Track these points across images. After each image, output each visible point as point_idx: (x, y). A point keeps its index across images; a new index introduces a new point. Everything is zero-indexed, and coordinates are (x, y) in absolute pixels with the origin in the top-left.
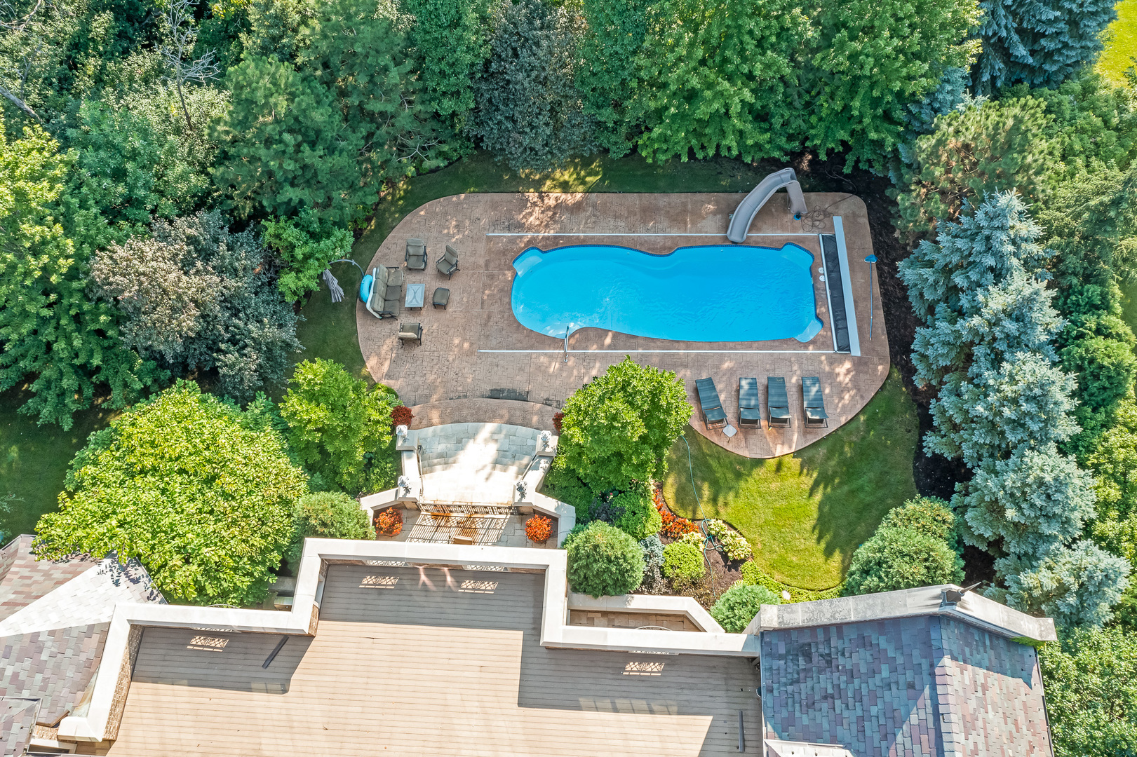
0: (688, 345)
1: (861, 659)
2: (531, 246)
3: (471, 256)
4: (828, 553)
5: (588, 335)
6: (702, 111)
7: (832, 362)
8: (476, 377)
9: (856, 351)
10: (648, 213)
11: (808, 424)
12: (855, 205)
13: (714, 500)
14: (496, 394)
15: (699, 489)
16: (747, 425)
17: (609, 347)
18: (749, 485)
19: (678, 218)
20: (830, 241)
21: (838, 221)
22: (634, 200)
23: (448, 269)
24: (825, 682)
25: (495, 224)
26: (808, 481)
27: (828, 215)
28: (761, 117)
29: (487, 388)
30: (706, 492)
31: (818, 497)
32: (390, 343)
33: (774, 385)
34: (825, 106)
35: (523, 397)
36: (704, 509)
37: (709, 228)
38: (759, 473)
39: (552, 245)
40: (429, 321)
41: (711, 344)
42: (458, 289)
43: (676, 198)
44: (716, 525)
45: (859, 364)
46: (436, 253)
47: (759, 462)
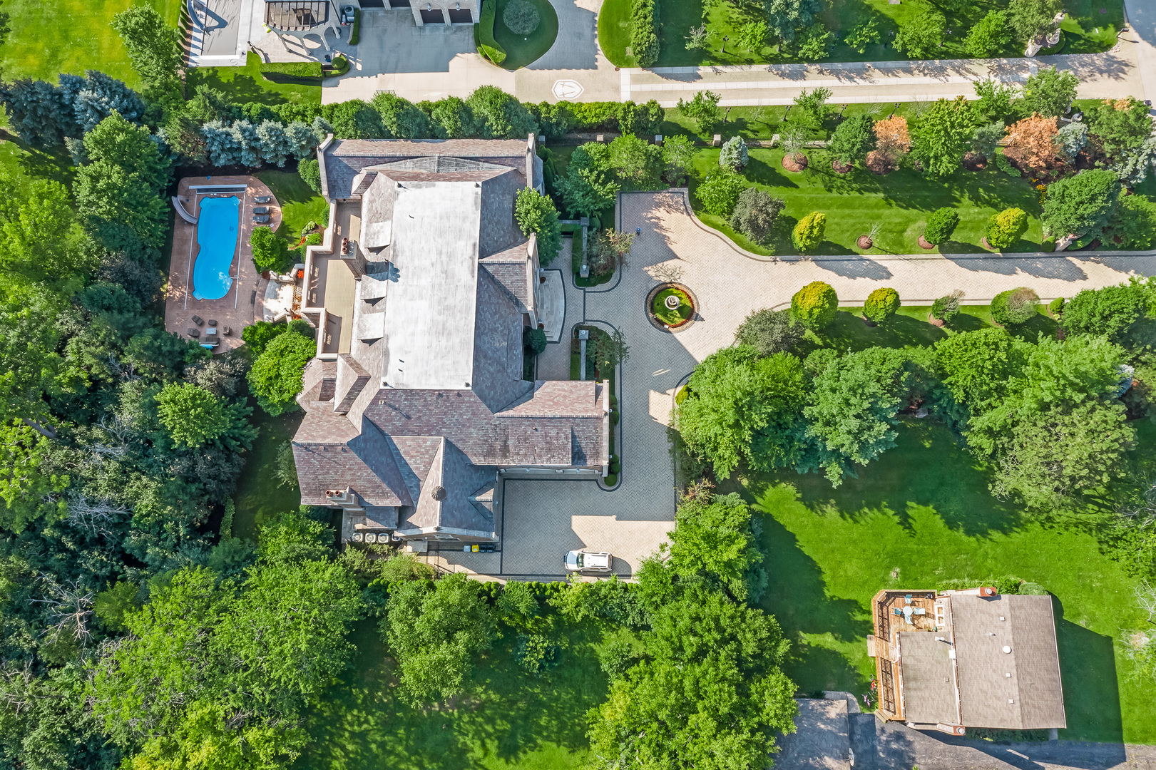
0: (238, 239)
1: (335, 173)
2: (191, 293)
3: (195, 314)
5: (232, 273)
7: (247, 193)
8: (245, 308)
9: (245, 186)
10: (182, 253)
11: (270, 202)
13: (294, 232)
14: (253, 301)
15: (290, 236)
16: (269, 222)
17: (237, 265)
18: (290, 223)
19: (185, 241)
20: (199, 190)
21: (191, 187)
22: (174, 258)
23: (199, 321)
24: (340, 182)
25: (180, 308)
26: (290, 205)
27: (188, 190)
29: (249, 305)
31: (295, 202)
32: (228, 341)
33: (256, 212)
35: (254, 293)
36: (297, 235)
37: (190, 231)
38: (287, 219)
39: (192, 288)
40: (221, 326)
41: (239, 231)
44: (304, 231)
45: (250, 185)
46: (191, 326)
47: (283, 219)
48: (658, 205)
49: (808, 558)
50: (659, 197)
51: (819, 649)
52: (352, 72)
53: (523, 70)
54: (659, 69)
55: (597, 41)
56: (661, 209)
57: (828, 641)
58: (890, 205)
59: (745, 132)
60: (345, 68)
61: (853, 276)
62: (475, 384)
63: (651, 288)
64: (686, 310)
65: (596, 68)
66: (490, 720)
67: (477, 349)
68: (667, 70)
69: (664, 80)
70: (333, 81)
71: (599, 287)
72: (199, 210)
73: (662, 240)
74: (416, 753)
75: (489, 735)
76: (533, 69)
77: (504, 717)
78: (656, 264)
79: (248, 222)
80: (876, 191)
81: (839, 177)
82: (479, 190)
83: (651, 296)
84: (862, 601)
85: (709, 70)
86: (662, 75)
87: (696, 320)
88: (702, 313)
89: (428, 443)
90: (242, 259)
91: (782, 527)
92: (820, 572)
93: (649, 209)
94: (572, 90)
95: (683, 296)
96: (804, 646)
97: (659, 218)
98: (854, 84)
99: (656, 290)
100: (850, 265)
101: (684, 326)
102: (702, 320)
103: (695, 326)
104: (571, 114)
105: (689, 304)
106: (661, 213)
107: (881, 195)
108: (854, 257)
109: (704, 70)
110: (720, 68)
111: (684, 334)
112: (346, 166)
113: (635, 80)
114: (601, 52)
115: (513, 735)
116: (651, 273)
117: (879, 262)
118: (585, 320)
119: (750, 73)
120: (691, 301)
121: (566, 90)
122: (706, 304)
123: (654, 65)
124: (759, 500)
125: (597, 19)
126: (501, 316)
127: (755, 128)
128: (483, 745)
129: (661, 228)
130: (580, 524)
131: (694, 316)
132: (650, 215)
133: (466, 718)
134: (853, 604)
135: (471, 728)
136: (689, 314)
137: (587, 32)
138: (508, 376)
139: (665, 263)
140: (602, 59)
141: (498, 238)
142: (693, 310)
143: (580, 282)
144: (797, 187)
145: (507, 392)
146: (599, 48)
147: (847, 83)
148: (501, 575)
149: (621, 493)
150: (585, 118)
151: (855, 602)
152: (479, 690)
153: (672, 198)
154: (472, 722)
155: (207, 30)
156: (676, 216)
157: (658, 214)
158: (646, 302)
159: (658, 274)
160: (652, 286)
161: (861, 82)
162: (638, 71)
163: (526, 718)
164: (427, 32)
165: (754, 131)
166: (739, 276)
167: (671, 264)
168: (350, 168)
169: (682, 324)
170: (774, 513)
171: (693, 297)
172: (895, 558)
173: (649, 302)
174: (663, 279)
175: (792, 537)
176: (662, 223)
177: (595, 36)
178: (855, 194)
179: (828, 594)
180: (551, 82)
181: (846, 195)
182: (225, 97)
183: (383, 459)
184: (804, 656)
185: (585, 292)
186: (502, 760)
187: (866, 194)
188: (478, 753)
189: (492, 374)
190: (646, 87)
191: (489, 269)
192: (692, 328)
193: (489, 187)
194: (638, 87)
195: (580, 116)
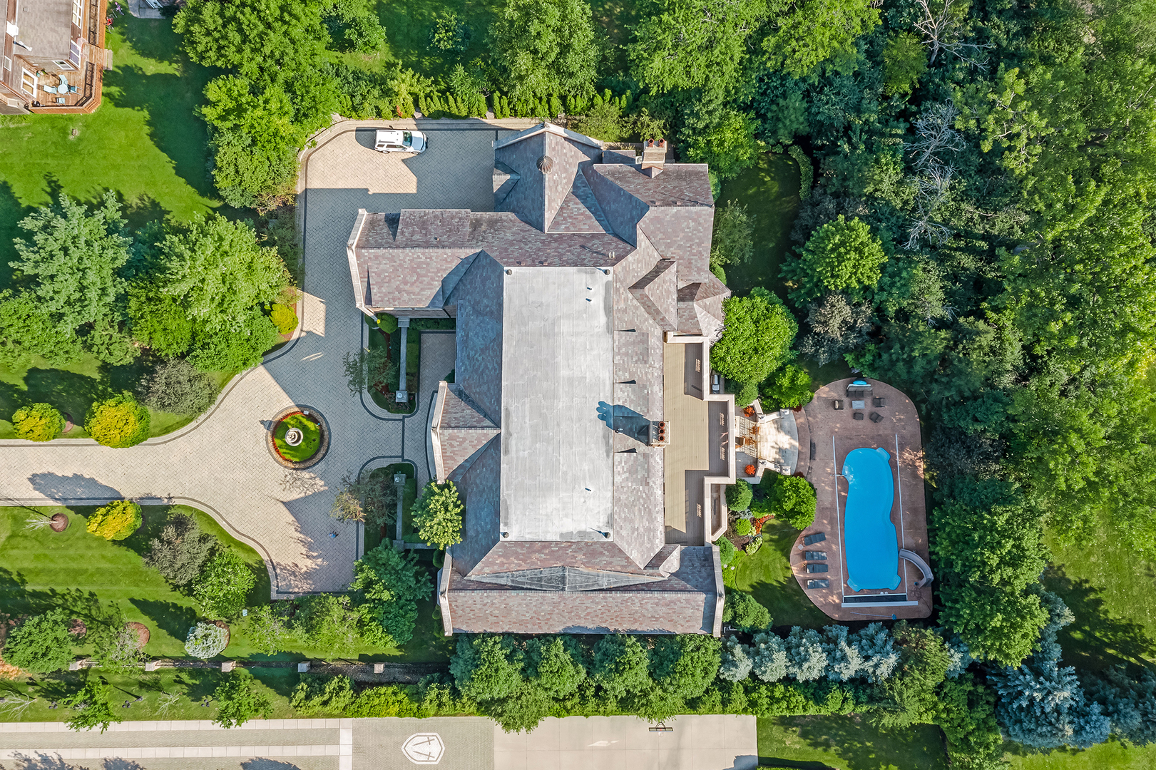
0: (843, 530)
1: (704, 574)
2: (892, 456)
3: (883, 428)
4: (752, 586)
5: (844, 484)
7: (839, 595)
8: (820, 436)
9: (844, 605)
10: (914, 511)
11: (805, 581)
13: (771, 540)
14: (813, 446)
15: (775, 534)
16: (804, 555)
17: (839, 495)
18: (779, 554)
19: (911, 525)
20: (903, 598)
21: (915, 603)
22: (921, 504)
23: (875, 418)
24: (697, 564)
25: (902, 437)
26: (782, 580)
27: (919, 598)
29: (816, 441)
30: (775, 537)
31: (775, 583)
32: (834, 395)
33: (825, 568)
35: (812, 457)
36: (767, 536)
37: (905, 541)
38: (784, 560)
39: (892, 464)
40: (846, 412)
41: (843, 541)
42: (865, 424)
44: (760, 540)
45: (837, 607)
46: (885, 411)
47: (789, 560)
48: (308, 575)
49: (163, 150)
50: (306, 587)
51: (161, 59)
56: (305, 569)
57: (151, 67)
58: (19, 574)
59: (191, 682)
61: (77, 478)
63: (323, 462)
64: (281, 433)
67: (499, 319)
69: (293, 763)
71: (385, 463)
72: (900, 573)
73: (301, 527)
78: (313, 495)
79: (834, 555)
80: (35, 594)
81: (78, 614)
82: (503, 529)
83: (322, 452)
84: (111, 106)
87: (271, 422)
88: (263, 431)
89: (563, 227)
90: (834, 501)
91: (189, 182)
92: (152, 136)
93: (320, 570)
94: (417, 748)
96: (176, 62)
97: (308, 557)
98: (41, 752)
99: (316, 460)
100: (80, 492)
101: (285, 413)
102: (262, 422)
103: (272, 414)
105: (276, 440)
106: (306, 564)
107: (29, 588)
108: (73, 503)
111: (283, 406)
112: (688, 581)
116: (319, 482)
117: (42, 496)
118: (403, 420)
120: (273, 444)
121: (425, 749)
122: (257, 442)
127: (178, 687)
129: (305, 543)
131: (272, 427)
132: (319, 561)
134: (119, 103)
136: (278, 428)
138: (469, 301)
139: (303, 495)
141: (481, 472)
142: (273, 434)
143: (407, 469)
144: (133, 601)
147: (51, 754)
148: (497, 130)
150: (395, 694)
151: (117, 105)
153: (289, 586)
156: (286, 561)
157: (309, 562)
158: (329, 444)
159: (312, 482)
160: (321, 466)
161: (32, 755)
165: (180, 682)
166: (216, 479)
167: (295, 495)
168: (683, 579)
169: (286, 416)
171: (273, 450)
172: (73, 149)
173: (325, 444)
174: (306, 475)
175: (179, 172)
176: (304, 550)
178: (59, 589)
179: (146, 113)
181: (73, 588)
183: (613, 207)
184: (177, 52)
185: (402, 456)
187: (46, 589)
189: (486, 296)
190: (317, 751)
191: (487, 422)
192: (276, 410)
193: (492, 536)
194: (329, 750)
195: (401, 696)
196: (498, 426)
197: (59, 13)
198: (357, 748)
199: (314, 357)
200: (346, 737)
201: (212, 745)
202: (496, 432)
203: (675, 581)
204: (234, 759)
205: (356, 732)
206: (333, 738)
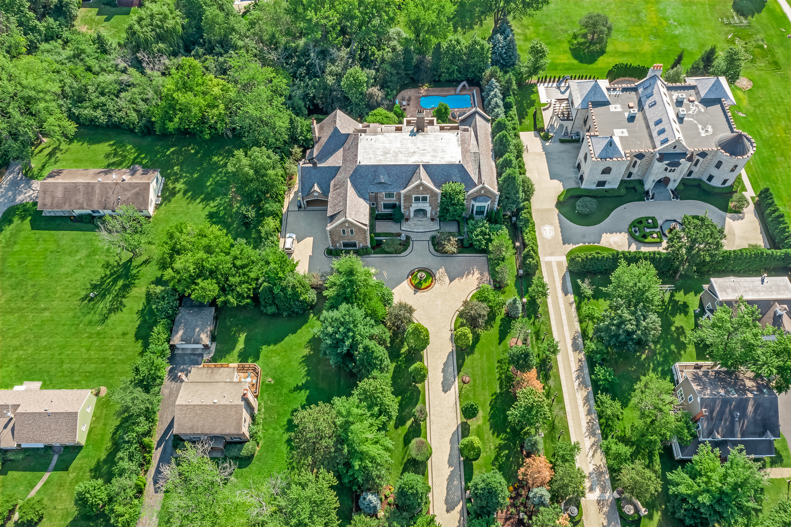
2: (423, 96)
3: (413, 98)
6: (450, 71)
10: (442, 91)
12: (478, 88)
19: (447, 91)
20: (473, 94)
21: (474, 90)
22: (439, 89)
23: (409, 100)
25: (416, 93)
27: (472, 89)
28: (460, 72)
34: (470, 70)
37: (453, 92)
40: (407, 107)
42: (411, 103)
43: (447, 88)
46: (407, 97)
48: (481, 274)
49: (283, 339)
50: (486, 274)
51: (236, 341)
52: (544, 142)
53: (557, 211)
54: (568, 274)
55: (581, 244)
56: (479, 275)
57: (240, 345)
58: (492, 396)
59: (533, 318)
60: (546, 138)
61: (443, 371)
62: (360, 167)
64: (420, 285)
65: (564, 244)
66: (225, 209)
67: (378, 166)
68: (568, 279)
69: (561, 277)
70: (537, 135)
71: (431, 247)
72: (464, 95)
73: (461, 275)
74: (215, 183)
75: (219, 208)
76: (558, 215)
77: (225, 214)
78: (446, 272)
80: (501, 387)
81: (508, 368)
82: (458, 163)
83: (427, 270)
84: (258, 362)
85: (572, 300)
86: (564, 276)
87: (415, 290)
88: (419, 294)
89: (340, 160)
91: (300, 328)
92: (275, 344)
93: (479, 269)
94: (548, 234)
95: (427, 284)
96: (239, 335)
97: (473, 274)
98: (574, 379)
99: (431, 272)
100: (451, 369)
102: (415, 294)
103: (411, 290)
104: (527, 227)
105: (423, 287)
106: (477, 275)
107: (498, 391)
108: (456, 373)
109: (571, 297)
110: (574, 305)
111: (407, 285)
113: (559, 264)
114: (574, 246)
115: (217, 217)
116: (441, 270)
117: (453, 386)
118: (413, 241)
119: (573, 322)
120: (425, 289)
121: (548, 231)
122: (424, 296)
123: (570, 272)
124: (315, 318)
125: (596, 244)
126: (397, 180)
127: (536, 324)
128: (215, 206)
129: (468, 275)
130: (309, 241)
131: (417, 290)
132: (475, 269)
133: (227, 200)
134: (257, 358)
135: (223, 202)
136: (417, 288)
137: (586, 240)
139: (447, 276)
140: (570, 247)
141: (436, 176)
142: (420, 289)
144: (500, 344)
145: (361, 185)
146: (577, 246)
147: (575, 375)
148: (288, 210)
149: (324, 258)
150: (526, 234)
151: (258, 359)
152: (238, 205)
153: (486, 280)
154: (225, 203)
155: (558, 88)
156: (476, 282)
157: (476, 273)
158: (424, 268)
159: (440, 273)
160: (433, 270)
161: (577, 383)
162: (565, 264)
163: (224, 222)
164: (573, 170)
165: (534, 323)
166: (441, 312)
167: (447, 280)
169: (412, 284)
170: (307, 324)
171: (427, 289)
172: (279, 382)
174: (437, 276)
175: (294, 332)
176: (471, 276)
177: (585, 243)
178: (498, 376)
179: (264, 347)
180: (551, 224)
181: (497, 371)
182: (514, 90)
184: (234, 334)
185: (428, 241)
186: (207, 213)
187: (498, 382)
188: (212, 205)
189: (367, 176)
190: (555, 269)
191: (418, 170)
192: (410, 289)
193: (460, 168)
194: (554, 264)
195: (527, 231)
196: (418, 166)
197: (212, 373)
198: (552, 254)
199: (385, 274)
200: (548, 259)
201: (559, 309)
202: (421, 167)
203: (472, 125)
204: (564, 300)
205: (545, 255)
206: (549, 264)
